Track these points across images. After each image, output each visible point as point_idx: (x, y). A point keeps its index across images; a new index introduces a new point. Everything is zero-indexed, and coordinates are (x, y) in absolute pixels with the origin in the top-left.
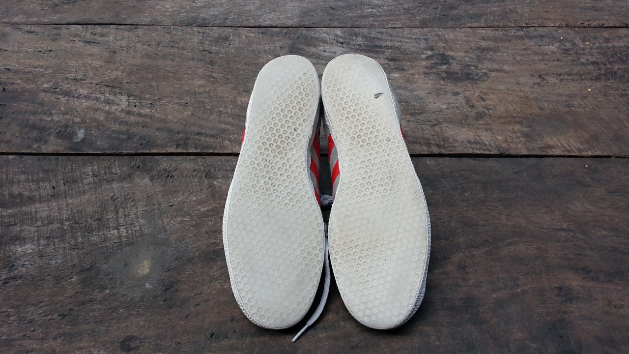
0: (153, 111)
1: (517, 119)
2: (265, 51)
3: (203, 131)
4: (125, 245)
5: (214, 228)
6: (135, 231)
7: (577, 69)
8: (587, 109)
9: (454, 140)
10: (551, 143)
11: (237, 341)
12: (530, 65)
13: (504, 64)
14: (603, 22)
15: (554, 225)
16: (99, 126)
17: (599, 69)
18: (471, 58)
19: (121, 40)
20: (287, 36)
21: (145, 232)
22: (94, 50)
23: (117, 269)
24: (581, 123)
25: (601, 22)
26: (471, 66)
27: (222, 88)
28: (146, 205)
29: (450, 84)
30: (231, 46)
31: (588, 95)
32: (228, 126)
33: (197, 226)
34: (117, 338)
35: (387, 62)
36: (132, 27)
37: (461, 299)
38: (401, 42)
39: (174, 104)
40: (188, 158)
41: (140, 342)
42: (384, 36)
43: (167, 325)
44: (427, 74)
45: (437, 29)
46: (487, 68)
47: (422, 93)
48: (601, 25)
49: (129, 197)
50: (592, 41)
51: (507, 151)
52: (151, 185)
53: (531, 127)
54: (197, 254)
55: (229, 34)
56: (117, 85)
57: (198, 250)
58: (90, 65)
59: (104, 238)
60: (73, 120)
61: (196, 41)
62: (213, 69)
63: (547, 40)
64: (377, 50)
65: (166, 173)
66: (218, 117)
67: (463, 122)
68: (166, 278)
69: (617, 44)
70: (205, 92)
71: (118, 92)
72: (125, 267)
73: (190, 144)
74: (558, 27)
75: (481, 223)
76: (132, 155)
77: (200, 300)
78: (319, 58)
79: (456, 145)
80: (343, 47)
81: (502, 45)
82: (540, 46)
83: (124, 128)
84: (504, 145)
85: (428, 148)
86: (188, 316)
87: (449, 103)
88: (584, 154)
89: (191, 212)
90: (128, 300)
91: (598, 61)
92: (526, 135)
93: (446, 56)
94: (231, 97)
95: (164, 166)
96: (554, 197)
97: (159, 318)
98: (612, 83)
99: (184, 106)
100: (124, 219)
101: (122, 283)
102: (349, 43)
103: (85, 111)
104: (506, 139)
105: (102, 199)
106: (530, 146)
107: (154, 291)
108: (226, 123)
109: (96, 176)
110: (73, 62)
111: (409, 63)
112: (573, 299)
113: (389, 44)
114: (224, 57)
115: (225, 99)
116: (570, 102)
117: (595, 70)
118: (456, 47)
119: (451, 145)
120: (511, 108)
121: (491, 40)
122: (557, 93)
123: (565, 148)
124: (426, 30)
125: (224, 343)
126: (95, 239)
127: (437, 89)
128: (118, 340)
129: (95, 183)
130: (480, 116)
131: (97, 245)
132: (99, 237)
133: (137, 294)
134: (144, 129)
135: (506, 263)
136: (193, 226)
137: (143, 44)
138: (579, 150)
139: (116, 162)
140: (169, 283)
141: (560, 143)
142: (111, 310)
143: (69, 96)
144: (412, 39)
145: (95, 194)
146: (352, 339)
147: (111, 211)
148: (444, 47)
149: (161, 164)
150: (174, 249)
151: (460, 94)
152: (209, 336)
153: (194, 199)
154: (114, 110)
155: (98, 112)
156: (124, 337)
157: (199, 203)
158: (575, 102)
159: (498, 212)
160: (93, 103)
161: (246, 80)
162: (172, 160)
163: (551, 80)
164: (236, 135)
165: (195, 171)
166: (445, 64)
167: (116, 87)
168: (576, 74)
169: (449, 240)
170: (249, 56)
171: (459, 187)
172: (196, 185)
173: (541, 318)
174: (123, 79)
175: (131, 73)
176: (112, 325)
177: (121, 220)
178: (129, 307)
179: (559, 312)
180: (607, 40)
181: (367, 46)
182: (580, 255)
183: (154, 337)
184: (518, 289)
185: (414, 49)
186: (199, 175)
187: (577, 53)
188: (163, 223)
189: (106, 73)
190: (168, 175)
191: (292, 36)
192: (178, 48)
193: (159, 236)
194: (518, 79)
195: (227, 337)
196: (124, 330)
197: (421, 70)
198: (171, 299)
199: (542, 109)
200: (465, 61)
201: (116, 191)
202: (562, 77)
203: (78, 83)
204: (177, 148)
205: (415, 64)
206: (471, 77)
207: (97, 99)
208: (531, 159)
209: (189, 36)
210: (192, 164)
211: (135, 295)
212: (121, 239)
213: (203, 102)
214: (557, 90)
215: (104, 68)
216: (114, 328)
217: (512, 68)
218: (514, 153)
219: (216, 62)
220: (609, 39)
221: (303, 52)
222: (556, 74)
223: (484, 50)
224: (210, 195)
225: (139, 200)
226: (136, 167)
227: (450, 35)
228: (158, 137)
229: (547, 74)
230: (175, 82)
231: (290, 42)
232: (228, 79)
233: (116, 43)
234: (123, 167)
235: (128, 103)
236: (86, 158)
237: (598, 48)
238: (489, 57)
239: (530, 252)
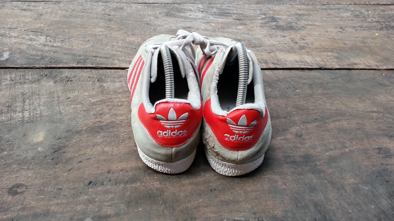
0: (63, 44)
1: (329, 50)
2: (148, 15)
3: (99, 55)
4: (27, 122)
5: (101, 112)
6: (36, 114)
7: (365, 25)
8: (378, 45)
9: (285, 60)
10: (356, 62)
11: (112, 187)
12: (334, 22)
13: (315, 22)
14: (379, 2)
15: (367, 109)
16: (21, 52)
17: (381, 25)
18: (292, 19)
19: (47, 9)
20: (164, 8)
21: (44, 115)
22: (27, 13)
23: (17, 138)
24: (374, 51)
25: (377, 3)
26: (292, 23)
27: (116, 33)
28: (48, 98)
29: (279, 32)
30: (125, 12)
31: (377, 37)
32: (118, 53)
33: (87, 111)
34: (7, 185)
35: (234, 21)
36: (56, 3)
37: (301, 156)
38: (243, 11)
39: (79, 41)
40: (85, 70)
41: (27, 188)
42: (231, 8)
43: (52, 176)
44: (262, 27)
45: (268, 5)
46: (304, 24)
47: (260, 36)
48: (377, 4)
49: (35, 93)
50: (373, 11)
51: (325, 66)
52: (54, 86)
53: (339, 53)
54: (84, 128)
55: (123, 6)
56: (40, 31)
57: (86, 126)
58: (22, 21)
59: (11, 118)
60: (3, 49)
61: (100, 9)
62: (110, 23)
63: (343, 10)
64: (227, 15)
65: (67, 79)
66: (111, 48)
67: (291, 51)
68: (56, 144)
69: (390, 13)
70: (103, 35)
71: (40, 34)
72: (23, 137)
73: (88, 62)
74: (349, 4)
75: (311, 108)
76: (43, 68)
77: (83, 158)
78: (186, 19)
79: (287, 63)
80: (203, 13)
81: (313, 13)
82: (338, 13)
83: (40, 53)
84: (322, 63)
85: (266, 65)
86: (71, 169)
87: (279, 41)
88: (381, 68)
89: (83, 102)
90: (22, 158)
91: (379, 21)
92: (337, 58)
93: (274, 18)
94: (122, 38)
95: (66, 75)
96: (363, 92)
97: (46, 171)
98: (392, 31)
99: (87, 42)
100: (28, 106)
101: (19, 147)
102: (207, 11)
103: (13, 44)
104: (323, 60)
105: (14, 94)
106: (341, 64)
107: (45, 153)
108: (117, 51)
109: (12, 81)
110: (11, 20)
111: (249, 21)
112: (392, 156)
113: (235, 12)
114: (119, 18)
115: (117, 38)
116: (364, 41)
117: (378, 25)
118: (281, 14)
119: (283, 63)
120: (323, 44)
121: (304, 10)
122: (354, 36)
123: (366, 65)
124: (260, 5)
125: (99, 189)
126: (3, 118)
127: (270, 34)
128: (7, 187)
129: (10, 84)
130: (302, 48)
131: (4, 122)
132: (6, 117)
133: (30, 154)
134: (55, 53)
135: (334, 133)
136: (84, 111)
137: (62, 10)
138: (376, 65)
139: (30, 72)
140: (58, 147)
141: (363, 62)
142: (6, 165)
143: (3, 37)
144: (251, 9)
145: (10, 91)
146: (211, 184)
147: (20, 101)
148: (273, 14)
149: (64, 73)
150: (66, 125)
151: (286, 36)
152: (87, 184)
153: (87, 94)
154: (35, 44)
155: (22, 45)
156: (13, 185)
157: (92, 96)
158: (368, 41)
159: (323, 101)
160: (19, 40)
161: (134, 29)
162: (72, 72)
163: (349, 30)
164: (123, 58)
165: (89, 78)
166: (274, 22)
167: (38, 32)
168: (366, 27)
169: (287, 119)
170: (137, 17)
171: (292, 87)
172: (89, 86)
173: (368, 169)
174: (44, 28)
175: (50, 25)
176: (4, 176)
177: (27, 107)
178: (21, 163)
179: (382, 164)
180: (384, 11)
181: (220, 13)
182: (391, 127)
183: (39, 185)
184: (346, 149)
185: (252, 15)
186: (92, 80)
187: (364, 17)
188: (59, 109)
189: (33, 25)
190: (69, 80)
191: (168, 8)
192: (87, 13)
193: (55, 117)
194: (326, 29)
195: (103, 184)
196: (14, 180)
197: (258, 25)
198: (57, 158)
199: (345, 44)
200: (288, 20)
201: (26, 89)
202: (356, 28)
203: (11, 30)
204: (77, 64)
205: (253, 22)
206: (293, 28)
207: (23, 38)
208: (343, 71)
209: (95, 7)
210: (88, 74)
211: (28, 155)
212: (23, 119)
213: (101, 40)
214: (354, 35)
215: (32, 22)
216: (6, 178)
217: (321, 24)
218: (330, 67)
219: (113, 20)
220: (384, 10)
221: (175, 15)
222: (352, 27)
223: (300, 15)
224: (100, 92)
225: (43, 95)
226: (44, 75)
227: (277, 8)
228: (64, 58)
229: (346, 27)
230: (82, 29)
231: (166, 11)
232: (121, 28)
233: (43, 10)
234: (34, 75)
235: (45, 40)
236: (8, 70)
237: (377, 15)
238: (304, 18)
239: (352, 126)
